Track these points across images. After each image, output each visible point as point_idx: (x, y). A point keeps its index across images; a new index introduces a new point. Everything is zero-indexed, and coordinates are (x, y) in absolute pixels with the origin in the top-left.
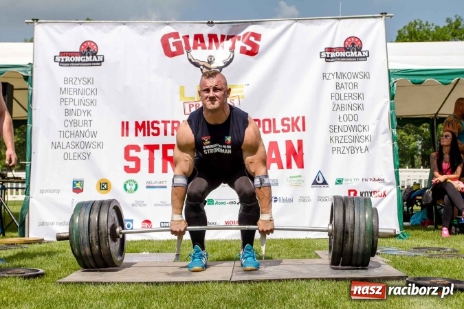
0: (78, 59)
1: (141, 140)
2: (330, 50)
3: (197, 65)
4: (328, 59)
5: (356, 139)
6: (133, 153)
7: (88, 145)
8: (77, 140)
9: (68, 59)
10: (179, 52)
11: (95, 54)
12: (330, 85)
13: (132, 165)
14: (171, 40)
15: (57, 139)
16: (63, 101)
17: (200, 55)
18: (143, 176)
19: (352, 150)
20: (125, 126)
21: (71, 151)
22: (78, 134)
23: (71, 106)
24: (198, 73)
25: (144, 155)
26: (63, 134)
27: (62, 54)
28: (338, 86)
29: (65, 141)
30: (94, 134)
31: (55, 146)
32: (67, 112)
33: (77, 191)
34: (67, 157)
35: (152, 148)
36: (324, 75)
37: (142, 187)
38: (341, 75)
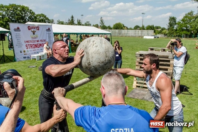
0: (17, 30)
1: (27, 44)
2: (47, 30)
3: (32, 32)
4: (47, 31)
5: (51, 42)
6: (27, 46)
7: (21, 45)
8: (19, 44)
9: (15, 30)
10: (30, 29)
11: (19, 29)
12: (48, 35)
13: (27, 48)
14: (29, 27)
15: (17, 44)
16: (16, 37)
17: (33, 30)
18: (29, 49)
19: (51, 44)
20: (25, 41)
21: (19, 46)
22: (20, 43)
23: (18, 39)
24: (32, 33)
25: (28, 46)
26: (17, 43)
27: (15, 29)
28: (49, 35)
29: (18, 44)
30: (21, 43)
31: (17, 45)
32: (17, 40)
33: (21, 52)
34: (18, 47)
35: (29, 45)
36: (47, 33)
37: (29, 51)
38: (48, 33)
